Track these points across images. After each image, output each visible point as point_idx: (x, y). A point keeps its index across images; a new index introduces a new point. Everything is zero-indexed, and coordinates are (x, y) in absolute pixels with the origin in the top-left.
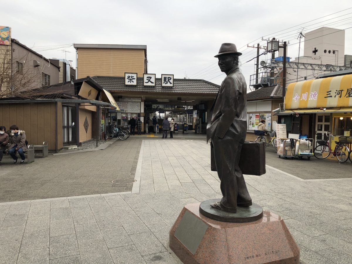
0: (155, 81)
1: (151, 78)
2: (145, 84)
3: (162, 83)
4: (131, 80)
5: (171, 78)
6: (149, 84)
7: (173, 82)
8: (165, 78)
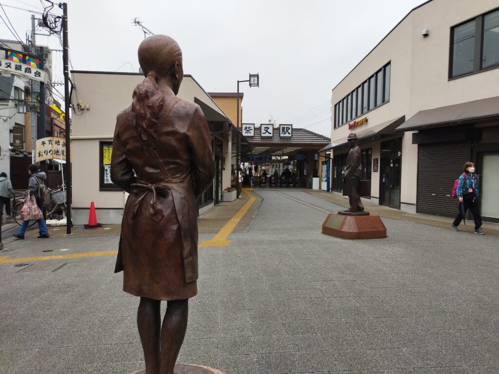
0: (273, 131)
1: (268, 128)
2: (263, 135)
3: (280, 133)
4: (248, 131)
5: (289, 128)
6: (267, 135)
7: (292, 132)
8: (283, 128)
